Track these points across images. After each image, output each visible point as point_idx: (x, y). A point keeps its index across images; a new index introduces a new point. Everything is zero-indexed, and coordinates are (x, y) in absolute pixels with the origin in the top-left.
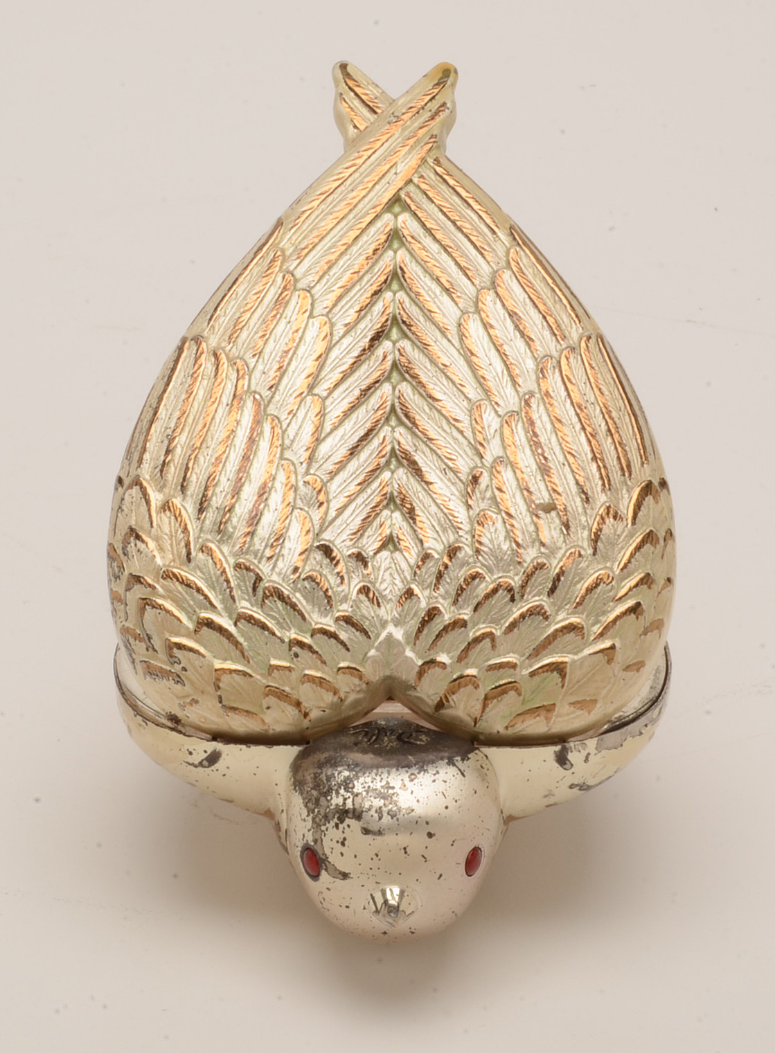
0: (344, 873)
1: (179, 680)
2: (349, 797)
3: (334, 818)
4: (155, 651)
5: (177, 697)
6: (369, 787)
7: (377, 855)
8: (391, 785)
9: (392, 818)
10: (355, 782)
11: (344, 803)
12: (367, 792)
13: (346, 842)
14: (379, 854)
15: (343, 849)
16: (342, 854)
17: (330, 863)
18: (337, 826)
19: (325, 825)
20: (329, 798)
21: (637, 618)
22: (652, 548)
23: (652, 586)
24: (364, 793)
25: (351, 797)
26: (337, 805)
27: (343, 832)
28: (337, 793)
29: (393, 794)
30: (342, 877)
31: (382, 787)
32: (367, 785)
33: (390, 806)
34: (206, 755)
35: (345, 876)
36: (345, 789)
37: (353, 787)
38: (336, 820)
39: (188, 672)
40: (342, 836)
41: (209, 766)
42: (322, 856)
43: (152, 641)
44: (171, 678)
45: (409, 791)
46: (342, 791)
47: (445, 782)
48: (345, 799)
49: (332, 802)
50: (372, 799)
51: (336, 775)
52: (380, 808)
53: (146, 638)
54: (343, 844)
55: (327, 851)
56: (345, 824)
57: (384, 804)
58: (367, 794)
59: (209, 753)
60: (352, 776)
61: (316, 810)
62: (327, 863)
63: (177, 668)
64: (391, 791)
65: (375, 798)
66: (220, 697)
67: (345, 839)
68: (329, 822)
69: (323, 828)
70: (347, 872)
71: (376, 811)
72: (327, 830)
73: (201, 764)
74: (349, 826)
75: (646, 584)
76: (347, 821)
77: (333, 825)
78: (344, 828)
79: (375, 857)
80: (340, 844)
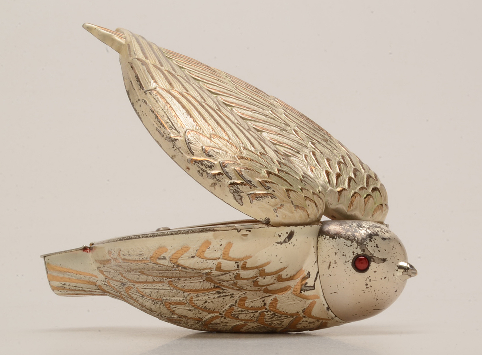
0: (384, 259)
1: (273, 197)
4: (254, 187)
5: (272, 206)
7: (393, 247)
9: (388, 233)
11: (367, 232)
13: (378, 246)
14: (394, 246)
15: (379, 249)
16: (379, 251)
17: (375, 257)
19: (365, 242)
24: (370, 227)
25: (367, 229)
26: (364, 233)
27: (375, 242)
30: (383, 262)
31: (373, 225)
32: (368, 225)
34: (287, 235)
35: (384, 260)
37: (364, 226)
38: (368, 238)
39: (276, 192)
40: (375, 244)
41: (289, 241)
42: (370, 255)
43: (252, 183)
44: (269, 196)
46: (361, 229)
49: (361, 233)
50: (375, 228)
52: (381, 230)
53: (249, 183)
54: (377, 247)
55: (372, 252)
56: (373, 239)
59: (289, 233)
60: (358, 224)
62: (374, 257)
63: (270, 191)
66: (292, 202)
67: (377, 245)
68: (366, 240)
69: (365, 243)
70: (384, 258)
71: (381, 232)
72: (367, 243)
73: (285, 241)
74: (375, 239)
76: (374, 237)
77: (369, 240)
78: (374, 241)
79: (393, 248)
80: (376, 247)
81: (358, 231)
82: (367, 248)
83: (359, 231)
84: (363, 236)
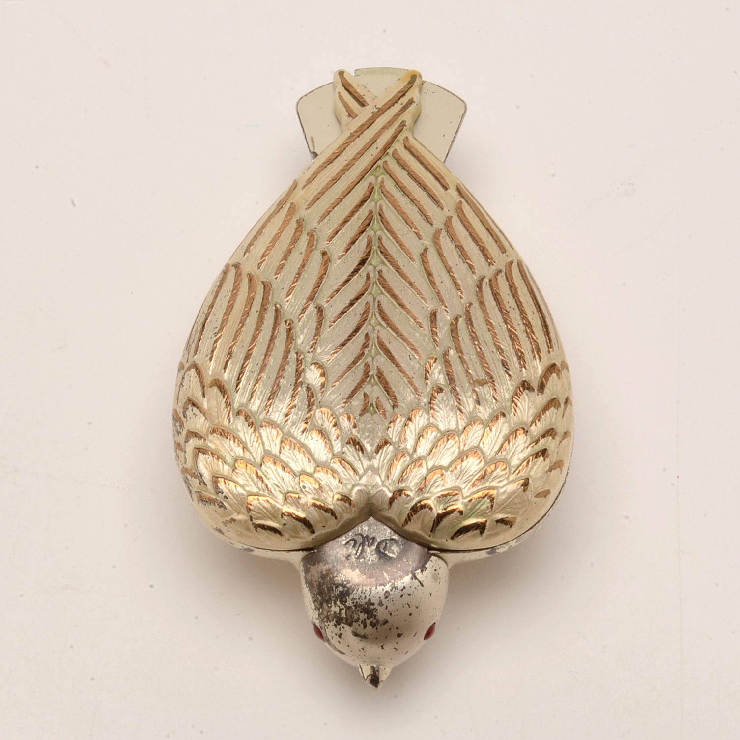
0: (341, 651)
1: (222, 506)
2: (343, 609)
3: (333, 620)
4: (205, 484)
5: (221, 517)
6: (357, 602)
8: (372, 602)
9: (373, 628)
10: (347, 597)
11: (340, 613)
12: (356, 606)
13: (342, 636)
14: (364, 649)
15: (340, 640)
16: (339, 642)
17: (331, 643)
18: (335, 626)
19: (327, 622)
20: (329, 605)
21: (544, 460)
22: (556, 411)
23: (555, 437)
24: (353, 608)
25: (345, 609)
26: (335, 612)
27: (340, 630)
28: (335, 604)
29: (374, 609)
31: (366, 603)
32: (355, 601)
33: (372, 619)
35: (342, 653)
36: (340, 601)
37: (346, 602)
38: (334, 622)
39: (228, 499)
40: (339, 632)
43: (203, 478)
44: (216, 504)
45: (384, 607)
46: (338, 603)
47: (409, 595)
48: (340, 610)
49: (332, 609)
50: (359, 612)
51: (334, 588)
52: (365, 619)
53: (199, 475)
54: (340, 637)
55: (329, 637)
57: (367, 617)
58: (356, 609)
60: (345, 592)
61: (321, 610)
63: (220, 497)
64: (372, 607)
65: (361, 612)
66: (251, 517)
67: (341, 634)
68: (330, 622)
69: (326, 624)
70: (343, 651)
71: (362, 622)
72: (329, 625)
74: (343, 628)
75: (551, 435)
76: (342, 625)
77: (333, 624)
78: (340, 628)
79: (362, 650)
80: (337, 636)
81: (331, 604)
82: (325, 630)
83: (333, 604)
84: (330, 614)
